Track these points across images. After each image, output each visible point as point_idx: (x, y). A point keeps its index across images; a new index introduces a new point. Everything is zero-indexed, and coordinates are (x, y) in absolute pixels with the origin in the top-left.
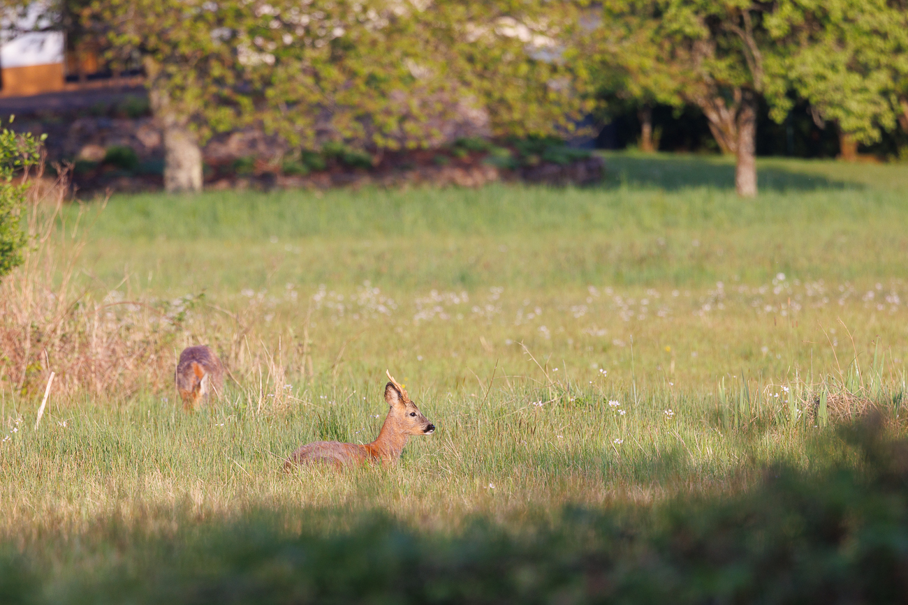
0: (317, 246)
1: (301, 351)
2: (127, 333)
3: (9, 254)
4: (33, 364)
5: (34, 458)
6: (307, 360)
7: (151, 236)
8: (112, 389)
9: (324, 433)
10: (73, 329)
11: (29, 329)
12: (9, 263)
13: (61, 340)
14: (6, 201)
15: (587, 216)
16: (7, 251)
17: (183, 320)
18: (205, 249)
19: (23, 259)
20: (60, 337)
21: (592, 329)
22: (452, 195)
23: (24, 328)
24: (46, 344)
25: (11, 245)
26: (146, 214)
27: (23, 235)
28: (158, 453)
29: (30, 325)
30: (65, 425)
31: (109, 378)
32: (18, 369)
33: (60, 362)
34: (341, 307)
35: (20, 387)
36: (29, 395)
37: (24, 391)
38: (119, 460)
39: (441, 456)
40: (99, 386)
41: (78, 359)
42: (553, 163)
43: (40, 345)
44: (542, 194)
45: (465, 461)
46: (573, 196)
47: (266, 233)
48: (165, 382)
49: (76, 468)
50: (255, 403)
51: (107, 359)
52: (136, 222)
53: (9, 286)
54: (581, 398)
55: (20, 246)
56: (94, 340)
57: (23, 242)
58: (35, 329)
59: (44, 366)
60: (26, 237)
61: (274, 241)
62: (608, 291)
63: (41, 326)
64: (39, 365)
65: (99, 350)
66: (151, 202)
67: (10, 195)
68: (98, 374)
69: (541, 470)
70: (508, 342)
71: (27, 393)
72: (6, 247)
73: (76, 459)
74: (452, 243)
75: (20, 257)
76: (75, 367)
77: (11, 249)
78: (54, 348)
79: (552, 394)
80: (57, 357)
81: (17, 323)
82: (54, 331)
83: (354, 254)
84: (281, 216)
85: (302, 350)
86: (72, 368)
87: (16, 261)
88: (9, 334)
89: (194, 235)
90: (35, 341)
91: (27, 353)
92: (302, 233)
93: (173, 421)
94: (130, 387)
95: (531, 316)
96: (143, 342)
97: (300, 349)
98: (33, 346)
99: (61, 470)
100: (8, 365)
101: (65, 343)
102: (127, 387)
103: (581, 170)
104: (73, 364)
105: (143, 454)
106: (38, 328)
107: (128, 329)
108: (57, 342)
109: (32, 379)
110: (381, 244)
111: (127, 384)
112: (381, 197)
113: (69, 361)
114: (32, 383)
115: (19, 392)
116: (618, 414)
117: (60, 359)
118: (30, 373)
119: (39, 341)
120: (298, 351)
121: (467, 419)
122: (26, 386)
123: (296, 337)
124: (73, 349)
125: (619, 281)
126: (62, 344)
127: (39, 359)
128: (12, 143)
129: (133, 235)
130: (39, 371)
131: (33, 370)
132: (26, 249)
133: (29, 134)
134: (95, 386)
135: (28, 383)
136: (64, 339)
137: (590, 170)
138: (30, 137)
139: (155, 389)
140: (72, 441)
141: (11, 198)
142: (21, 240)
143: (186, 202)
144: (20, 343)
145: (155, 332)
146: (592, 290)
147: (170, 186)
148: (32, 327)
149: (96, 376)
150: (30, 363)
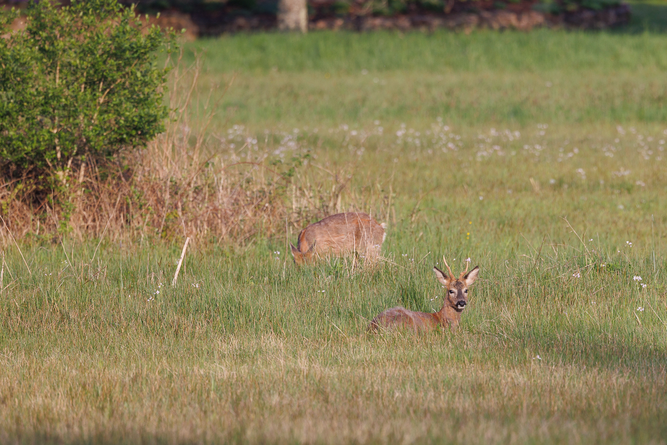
0: (399, 79)
1: (386, 203)
2: (247, 185)
3: (154, 124)
4: (172, 213)
5: (172, 316)
6: (391, 209)
7: (266, 67)
8: (235, 233)
9: (405, 297)
10: (204, 182)
11: (169, 183)
12: (154, 131)
13: (195, 192)
14: (152, 81)
15: (616, 56)
16: (152, 122)
17: (293, 176)
18: (309, 80)
19: (165, 128)
20: (193, 190)
21: (619, 171)
22: (508, 35)
23: (165, 183)
24: (182, 195)
25: (156, 116)
26: (262, 48)
27: (165, 108)
28: (271, 313)
29: (169, 180)
30: (197, 286)
31: (232, 222)
32: (159, 216)
33: (193, 210)
34: (417, 142)
35: (160, 231)
36: (167, 237)
37: (164, 234)
38: (241, 320)
39: (499, 322)
40: (224, 231)
41: (207, 207)
42: (590, 9)
43: (177, 197)
44: (581, 37)
45: (518, 327)
46: (605, 39)
47: (358, 66)
48: (277, 227)
49: (206, 326)
50: (350, 263)
51: (231, 208)
52: (254, 55)
53: (154, 148)
54: (610, 264)
55: (163, 118)
56: (221, 193)
57: (166, 114)
58: (174, 183)
59: (180, 214)
60: (168, 111)
61: (364, 73)
62: (632, 129)
63: (178, 181)
64: (176, 214)
65: (225, 200)
66: (267, 38)
67: (156, 76)
68: (223, 220)
69: (578, 336)
70: (552, 181)
71: (166, 235)
72: (152, 119)
73: (206, 317)
74: (508, 78)
75: (163, 126)
76: (205, 215)
77: (155, 120)
78: (188, 199)
79: (588, 260)
80: (191, 206)
81: (159, 178)
82: (189, 184)
83: (428, 86)
84: (371, 52)
85: (388, 201)
86: (203, 215)
87: (159, 129)
88: (153, 187)
89: (301, 67)
90: (173, 194)
91: (167, 203)
92: (386, 67)
93: (284, 276)
94: (249, 231)
95: (570, 155)
96: (260, 192)
97: (386, 200)
98: (172, 196)
99: (194, 327)
100: (151, 214)
101: (197, 194)
102: (247, 231)
103: (612, 16)
104: (204, 213)
105: (260, 314)
106: (176, 183)
107: (248, 181)
108: (191, 193)
109: (170, 224)
110: (451, 78)
111: (246, 229)
112: (451, 37)
113: (200, 210)
114: (170, 227)
115: (160, 235)
116: (641, 287)
117: (194, 207)
118: (169, 219)
119: (176, 193)
120: (384, 202)
121: (519, 282)
122: (166, 230)
123: (383, 191)
124: (203, 200)
125: (642, 118)
126: (195, 195)
127: (177, 208)
128: (158, 36)
129: (251, 66)
130: (176, 218)
131: (172, 217)
132: (167, 120)
133: (172, 28)
134: (221, 230)
135: (167, 228)
136: (197, 191)
137: (619, 15)
138: (173, 31)
139: (268, 233)
140: (203, 302)
141: (157, 79)
142: (163, 113)
143: (294, 39)
144: (162, 194)
145: (270, 184)
146: (620, 129)
147: (281, 26)
148: (171, 181)
149: (222, 222)
150: (169, 211)
